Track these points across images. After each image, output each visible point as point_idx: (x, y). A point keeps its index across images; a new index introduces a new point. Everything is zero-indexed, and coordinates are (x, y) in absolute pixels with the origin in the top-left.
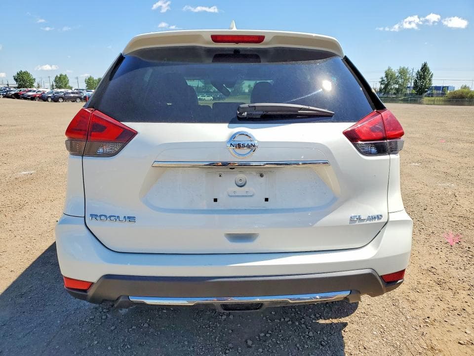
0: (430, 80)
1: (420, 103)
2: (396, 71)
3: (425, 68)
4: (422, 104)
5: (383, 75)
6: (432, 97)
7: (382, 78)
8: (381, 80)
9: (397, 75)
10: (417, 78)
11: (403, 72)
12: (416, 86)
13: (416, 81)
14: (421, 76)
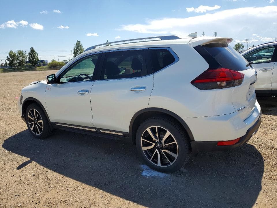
0: (37, 57)
1: (35, 70)
2: (16, 52)
3: (32, 51)
4: (36, 70)
5: (8, 55)
6: (41, 66)
7: (8, 57)
8: (7, 58)
9: (17, 55)
10: (30, 56)
11: (20, 53)
12: (30, 61)
13: (29, 58)
14: (31, 55)
